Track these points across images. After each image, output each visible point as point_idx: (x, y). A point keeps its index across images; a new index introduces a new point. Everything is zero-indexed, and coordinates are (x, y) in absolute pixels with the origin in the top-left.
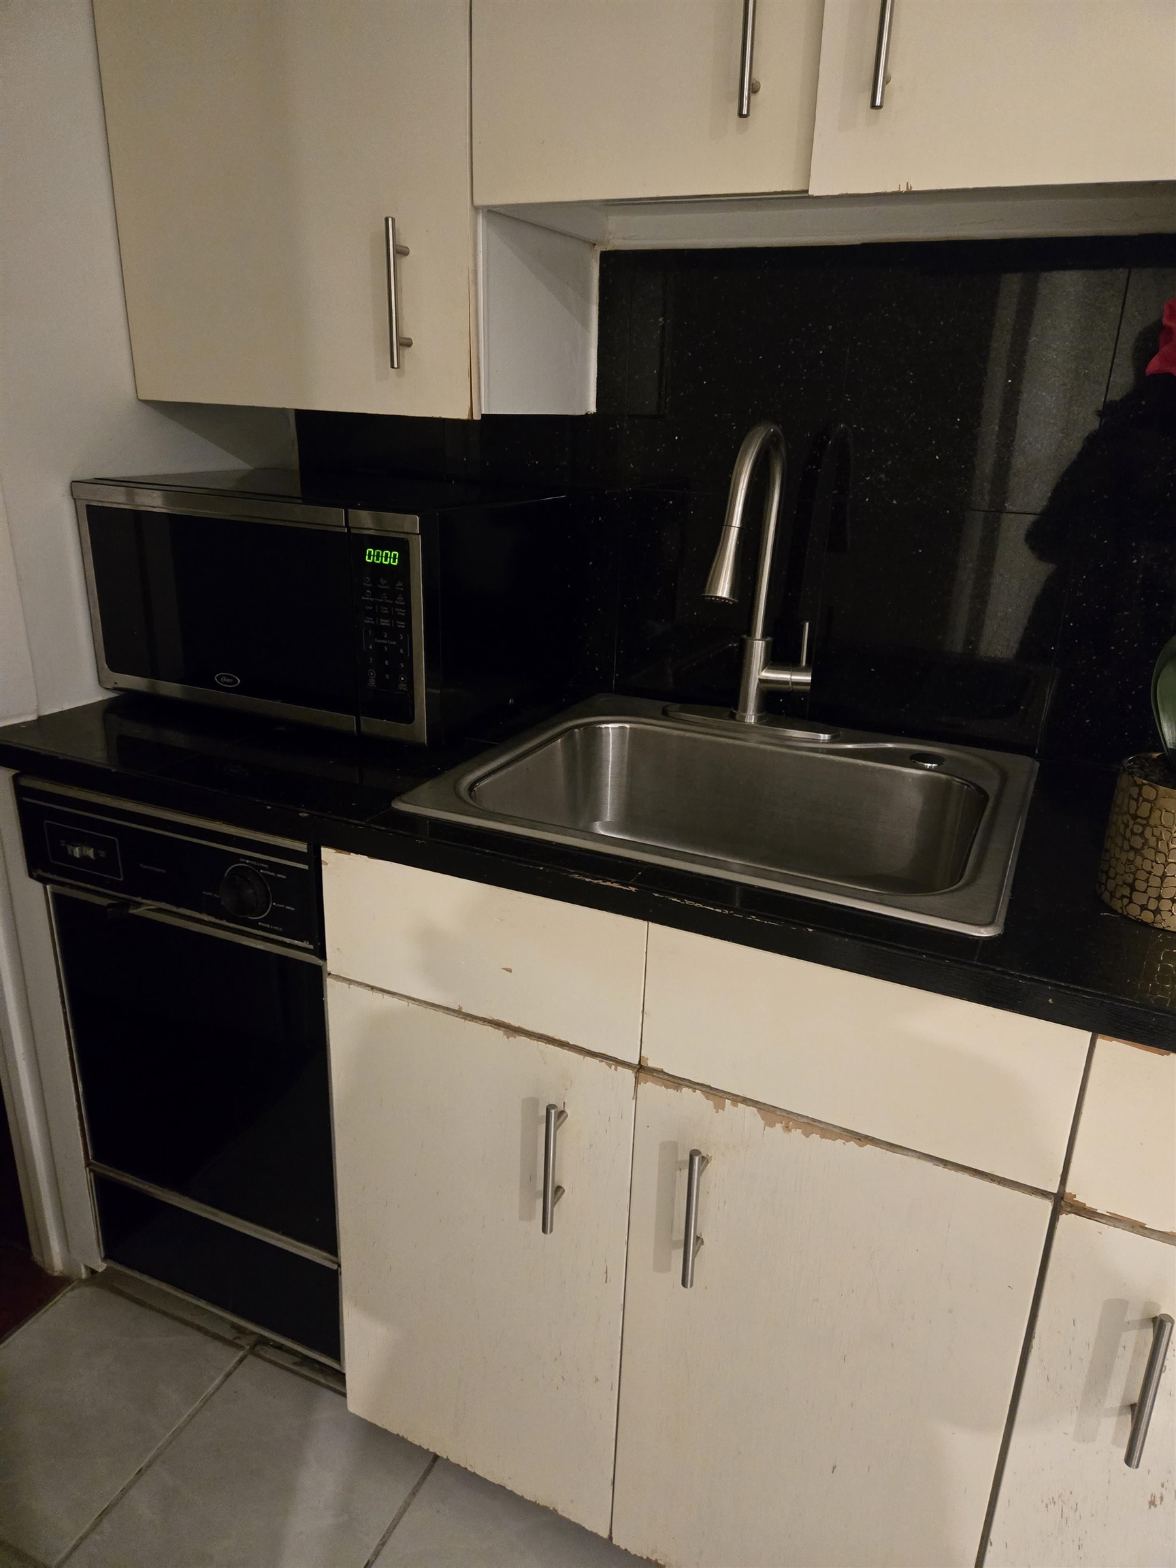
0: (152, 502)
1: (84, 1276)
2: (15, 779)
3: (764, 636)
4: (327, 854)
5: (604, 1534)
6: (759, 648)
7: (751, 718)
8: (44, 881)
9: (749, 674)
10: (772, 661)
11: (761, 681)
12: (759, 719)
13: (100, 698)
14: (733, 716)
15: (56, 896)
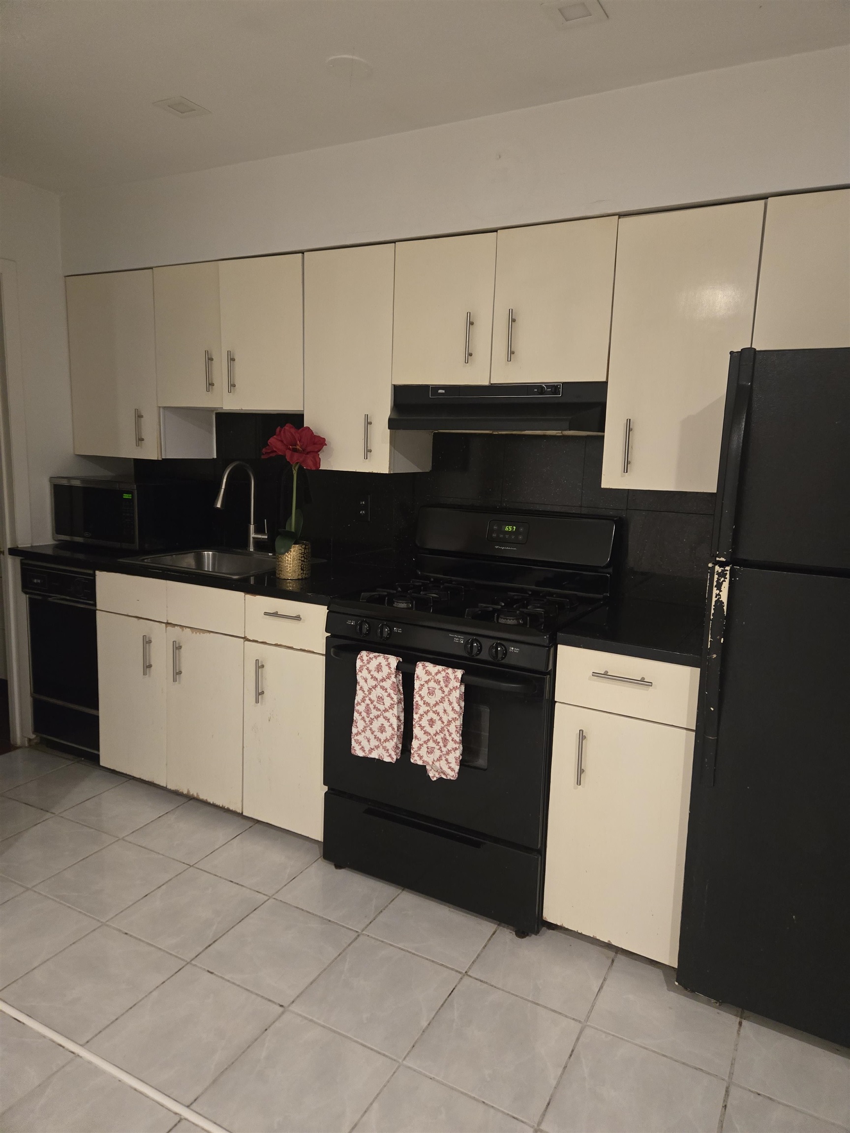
0: (77, 483)
1: (27, 745)
2: (21, 560)
3: (254, 524)
4: (97, 573)
5: (165, 786)
6: (252, 527)
7: (252, 550)
8: (26, 593)
9: (250, 536)
10: (256, 532)
11: (253, 538)
12: (255, 550)
13: (52, 543)
14: (247, 550)
15: (30, 598)
